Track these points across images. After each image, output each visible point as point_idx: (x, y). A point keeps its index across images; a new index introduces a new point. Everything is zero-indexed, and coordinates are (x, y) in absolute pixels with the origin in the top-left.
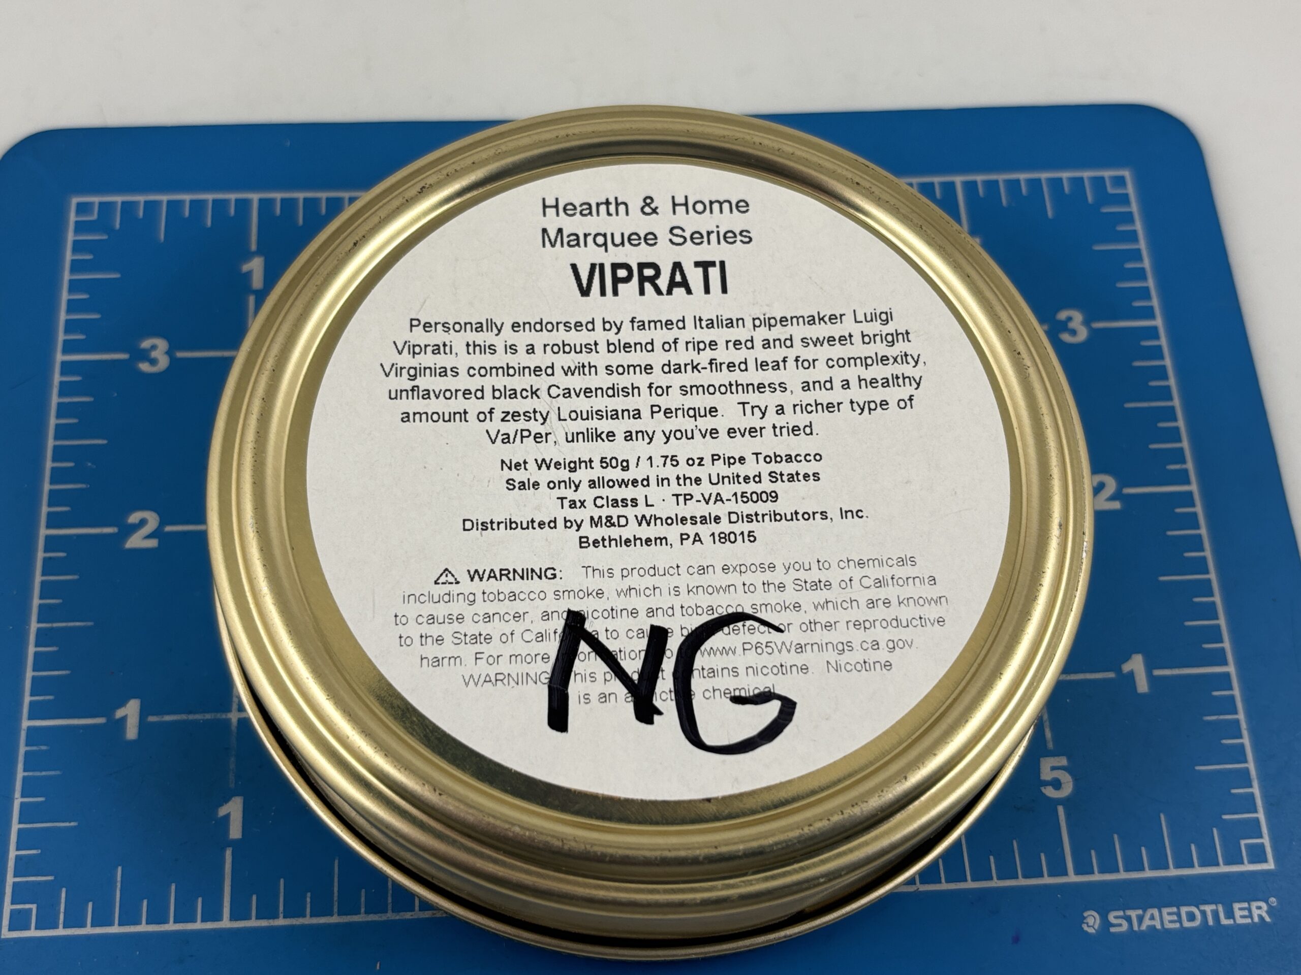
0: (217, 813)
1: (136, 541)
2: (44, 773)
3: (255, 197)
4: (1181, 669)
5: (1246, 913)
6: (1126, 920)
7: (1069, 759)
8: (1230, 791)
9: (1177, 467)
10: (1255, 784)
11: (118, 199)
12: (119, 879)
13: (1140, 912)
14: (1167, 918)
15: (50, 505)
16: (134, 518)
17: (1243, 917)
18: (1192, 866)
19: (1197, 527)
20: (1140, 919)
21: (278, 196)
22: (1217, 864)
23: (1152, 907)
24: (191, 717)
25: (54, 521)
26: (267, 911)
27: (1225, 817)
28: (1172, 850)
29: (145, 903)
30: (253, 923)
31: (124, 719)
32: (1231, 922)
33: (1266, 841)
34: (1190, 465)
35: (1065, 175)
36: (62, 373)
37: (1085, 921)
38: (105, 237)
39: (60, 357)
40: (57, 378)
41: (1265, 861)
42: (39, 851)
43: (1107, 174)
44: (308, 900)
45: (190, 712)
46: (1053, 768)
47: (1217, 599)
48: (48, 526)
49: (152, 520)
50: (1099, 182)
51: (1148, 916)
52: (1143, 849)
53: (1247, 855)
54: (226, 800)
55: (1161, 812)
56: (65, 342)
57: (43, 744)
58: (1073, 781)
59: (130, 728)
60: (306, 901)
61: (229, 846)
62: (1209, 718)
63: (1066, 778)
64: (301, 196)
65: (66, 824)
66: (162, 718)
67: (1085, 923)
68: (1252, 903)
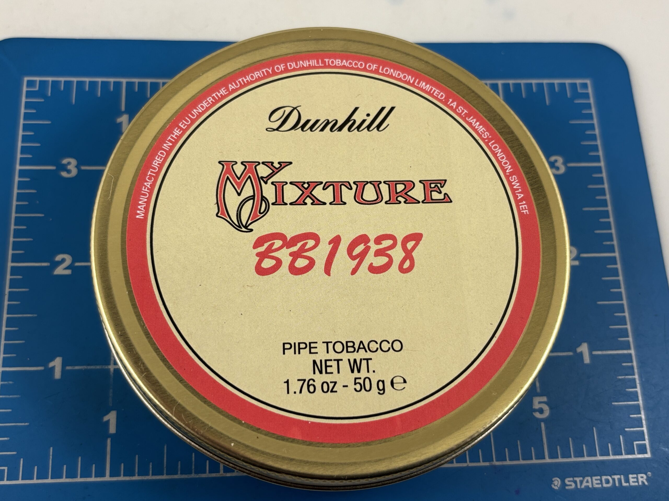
0: (103, 419)
1: (60, 271)
2: (11, 396)
3: (124, 81)
4: (607, 351)
5: (635, 480)
6: (573, 482)
7: (548, 398)
8: (629, 416)
9: (608, 243)
10: (642, 412)
11: (50, 79)
12: (51, 454)
13: (581, 478)
14: (595, 482)
15: (13, 249)
16: (59, 258)
17: (634, 482)
18: (609, 455)
19: (618, 276)
20: (581, 482)
21: (136, 80)
22: (622, 454)
23: (588, 476)
24: (89, 367)
25: (15, 258)
26: (129, 472)
27: (627, 429)
28: (599, 446)
29: (65, 467)
30: (122, 478)
31: (53, 368)
32: (628, 484)
33: (647, 442)
34: (615, 243)
35: (556, 82)
36: (20, 176)
37: (553, 483)
38: (43, 100)
39: (18, 167)
40: (17, 179)
41: (646, 453)
42: (9, 438)
43: (578, 81)
44: (151, 466)
45: (89, 365)
46: (540, 403)
47: (627, 314)
48: (12, 261)
49: (68, 259)
50: (574, 86)
51: (585, 480)
52: (584, 446)
53: (637, 450)
54: (107, 413)
55: (594, 426)
56: (21, 159)
57: (10, 381)
58: (549, 409)
59: (57, 373)
60: (149, 467)
61: (109, 437)
62: (620, 377)
63: (546, 408)
64: (149, 81)
65: (23, 424)
66: (74, 367)
67: (553, 484)
68: (639, 475)
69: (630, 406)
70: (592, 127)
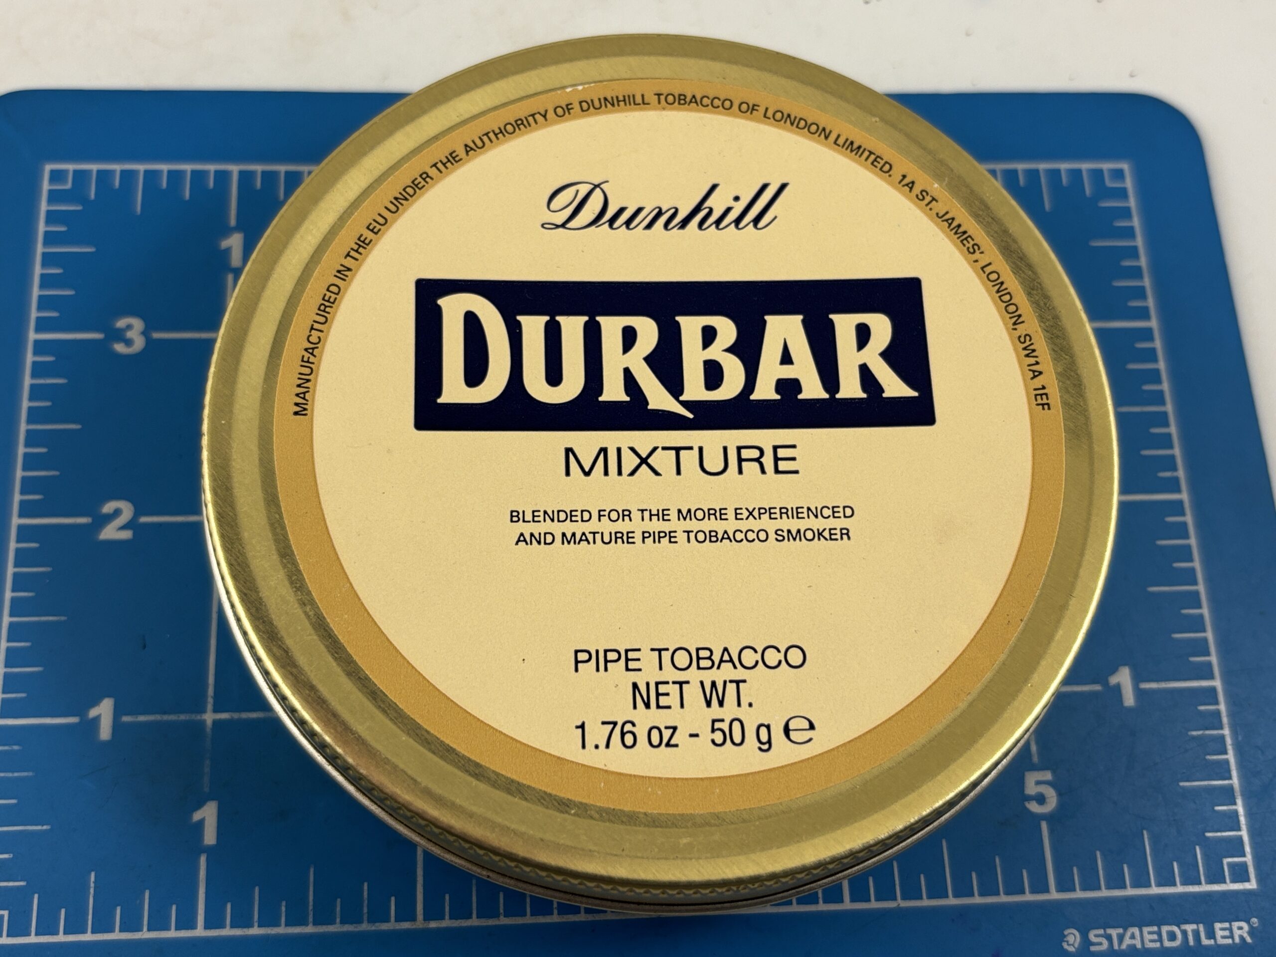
0: (191, 817)
1: (110, 532)
2: (16, 774)
3: (235, 169)
4: (1167, 683)
5: (1227, 933)
6: (1105, 938)
7: (1054, 773)
8: (1213, 808)
9: (1168, 474)
10: (1239, 801)
11: (94, 167)
12: (92, 884)
13: (1121, 931)
14: (1147, 937)
15: (22, 492)
16: (109, 507)
17: (1224, 937)
18: (1174, 884)
19: (1187, 537)
20: (1121, 938)
21: (258, 168)
22: (1200, 883)
24: (166, 717)
25: (26, 510)
26: (242, 921)
27: (1208, 834)
28: (1154, 868)
29: (119, 909)
30: (227, 932)
31: (97, 719)
32: (1212, 942)
33: (1249, 859)
34: (1181, 473)
35: (1064, 166)
36: (35, 353)
37: (1065, 939)
38: (79, 208)
39: (33, 336)
40: (30, 358)
41: (1248, 880)
42: (11, 856)
43: (1106, 166)
45: (165, 713)
46: (1038, 783)
47: (1205, 611)
48: (21, 516)
49: (127, 510)
50: (1097, 174)
51: (1129, 934)
52: (1125, 866)
53: (1230, 875)
54: (199, 805)
55: (1144, 829)
56: (38, 319)
57: (15, 744)
58: (1057, 796)
59: (104, 728)
60: (281, 910)
61: (204, 852)
62: (1194, 733)
63: (1051, 794)
64: (282, 168)
65: (39, 828)
66: (137, 718)
67: (1065, 941)
68: (1233, 923)
69: (1215, 788)
70: (1133, 253)
